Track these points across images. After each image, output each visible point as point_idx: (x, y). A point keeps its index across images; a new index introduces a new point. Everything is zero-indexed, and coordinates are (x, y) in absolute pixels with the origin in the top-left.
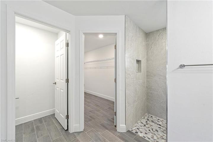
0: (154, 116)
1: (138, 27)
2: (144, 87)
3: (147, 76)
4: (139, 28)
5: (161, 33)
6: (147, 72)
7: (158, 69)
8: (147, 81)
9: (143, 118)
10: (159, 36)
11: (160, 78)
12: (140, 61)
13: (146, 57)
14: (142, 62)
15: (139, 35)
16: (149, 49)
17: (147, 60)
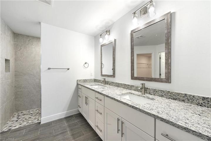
0: (24, 111)
1: (7, 25)
2: (13, 86)
3: (15, 75)
4: (8, 27)
5: (31, 40)
6: (15, 71)
7: (29, 69)
8: (15, 81)
9: (12, 117)
10: (29, 41)
11: (30, 77)
12: (9, 60)
13: (14, 57)
14: (10, 61)
15: (8, 33)
16: (18, 50)
17: (16, 60)
